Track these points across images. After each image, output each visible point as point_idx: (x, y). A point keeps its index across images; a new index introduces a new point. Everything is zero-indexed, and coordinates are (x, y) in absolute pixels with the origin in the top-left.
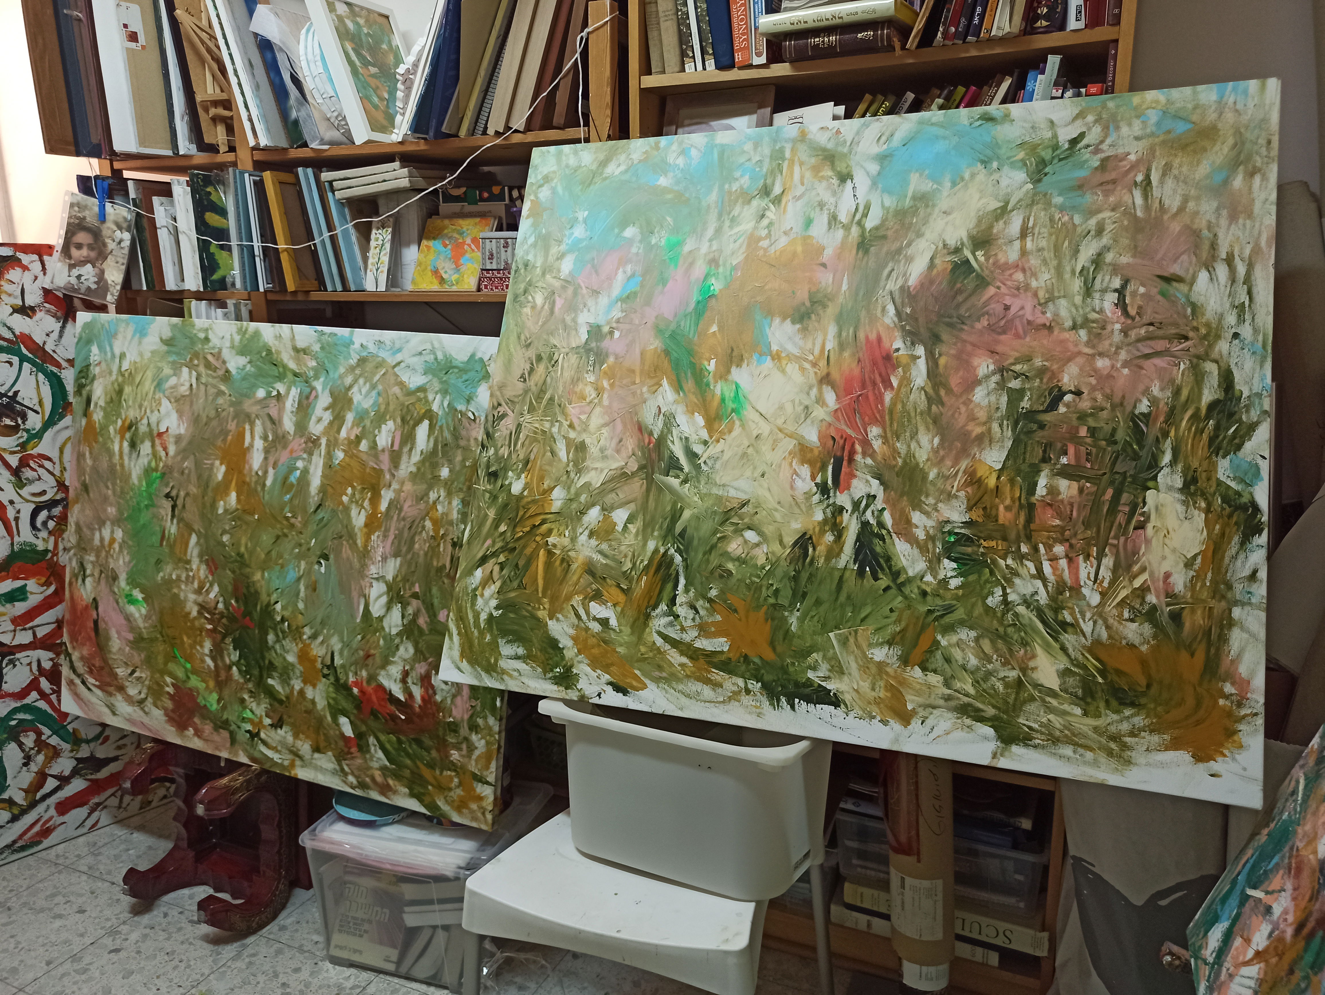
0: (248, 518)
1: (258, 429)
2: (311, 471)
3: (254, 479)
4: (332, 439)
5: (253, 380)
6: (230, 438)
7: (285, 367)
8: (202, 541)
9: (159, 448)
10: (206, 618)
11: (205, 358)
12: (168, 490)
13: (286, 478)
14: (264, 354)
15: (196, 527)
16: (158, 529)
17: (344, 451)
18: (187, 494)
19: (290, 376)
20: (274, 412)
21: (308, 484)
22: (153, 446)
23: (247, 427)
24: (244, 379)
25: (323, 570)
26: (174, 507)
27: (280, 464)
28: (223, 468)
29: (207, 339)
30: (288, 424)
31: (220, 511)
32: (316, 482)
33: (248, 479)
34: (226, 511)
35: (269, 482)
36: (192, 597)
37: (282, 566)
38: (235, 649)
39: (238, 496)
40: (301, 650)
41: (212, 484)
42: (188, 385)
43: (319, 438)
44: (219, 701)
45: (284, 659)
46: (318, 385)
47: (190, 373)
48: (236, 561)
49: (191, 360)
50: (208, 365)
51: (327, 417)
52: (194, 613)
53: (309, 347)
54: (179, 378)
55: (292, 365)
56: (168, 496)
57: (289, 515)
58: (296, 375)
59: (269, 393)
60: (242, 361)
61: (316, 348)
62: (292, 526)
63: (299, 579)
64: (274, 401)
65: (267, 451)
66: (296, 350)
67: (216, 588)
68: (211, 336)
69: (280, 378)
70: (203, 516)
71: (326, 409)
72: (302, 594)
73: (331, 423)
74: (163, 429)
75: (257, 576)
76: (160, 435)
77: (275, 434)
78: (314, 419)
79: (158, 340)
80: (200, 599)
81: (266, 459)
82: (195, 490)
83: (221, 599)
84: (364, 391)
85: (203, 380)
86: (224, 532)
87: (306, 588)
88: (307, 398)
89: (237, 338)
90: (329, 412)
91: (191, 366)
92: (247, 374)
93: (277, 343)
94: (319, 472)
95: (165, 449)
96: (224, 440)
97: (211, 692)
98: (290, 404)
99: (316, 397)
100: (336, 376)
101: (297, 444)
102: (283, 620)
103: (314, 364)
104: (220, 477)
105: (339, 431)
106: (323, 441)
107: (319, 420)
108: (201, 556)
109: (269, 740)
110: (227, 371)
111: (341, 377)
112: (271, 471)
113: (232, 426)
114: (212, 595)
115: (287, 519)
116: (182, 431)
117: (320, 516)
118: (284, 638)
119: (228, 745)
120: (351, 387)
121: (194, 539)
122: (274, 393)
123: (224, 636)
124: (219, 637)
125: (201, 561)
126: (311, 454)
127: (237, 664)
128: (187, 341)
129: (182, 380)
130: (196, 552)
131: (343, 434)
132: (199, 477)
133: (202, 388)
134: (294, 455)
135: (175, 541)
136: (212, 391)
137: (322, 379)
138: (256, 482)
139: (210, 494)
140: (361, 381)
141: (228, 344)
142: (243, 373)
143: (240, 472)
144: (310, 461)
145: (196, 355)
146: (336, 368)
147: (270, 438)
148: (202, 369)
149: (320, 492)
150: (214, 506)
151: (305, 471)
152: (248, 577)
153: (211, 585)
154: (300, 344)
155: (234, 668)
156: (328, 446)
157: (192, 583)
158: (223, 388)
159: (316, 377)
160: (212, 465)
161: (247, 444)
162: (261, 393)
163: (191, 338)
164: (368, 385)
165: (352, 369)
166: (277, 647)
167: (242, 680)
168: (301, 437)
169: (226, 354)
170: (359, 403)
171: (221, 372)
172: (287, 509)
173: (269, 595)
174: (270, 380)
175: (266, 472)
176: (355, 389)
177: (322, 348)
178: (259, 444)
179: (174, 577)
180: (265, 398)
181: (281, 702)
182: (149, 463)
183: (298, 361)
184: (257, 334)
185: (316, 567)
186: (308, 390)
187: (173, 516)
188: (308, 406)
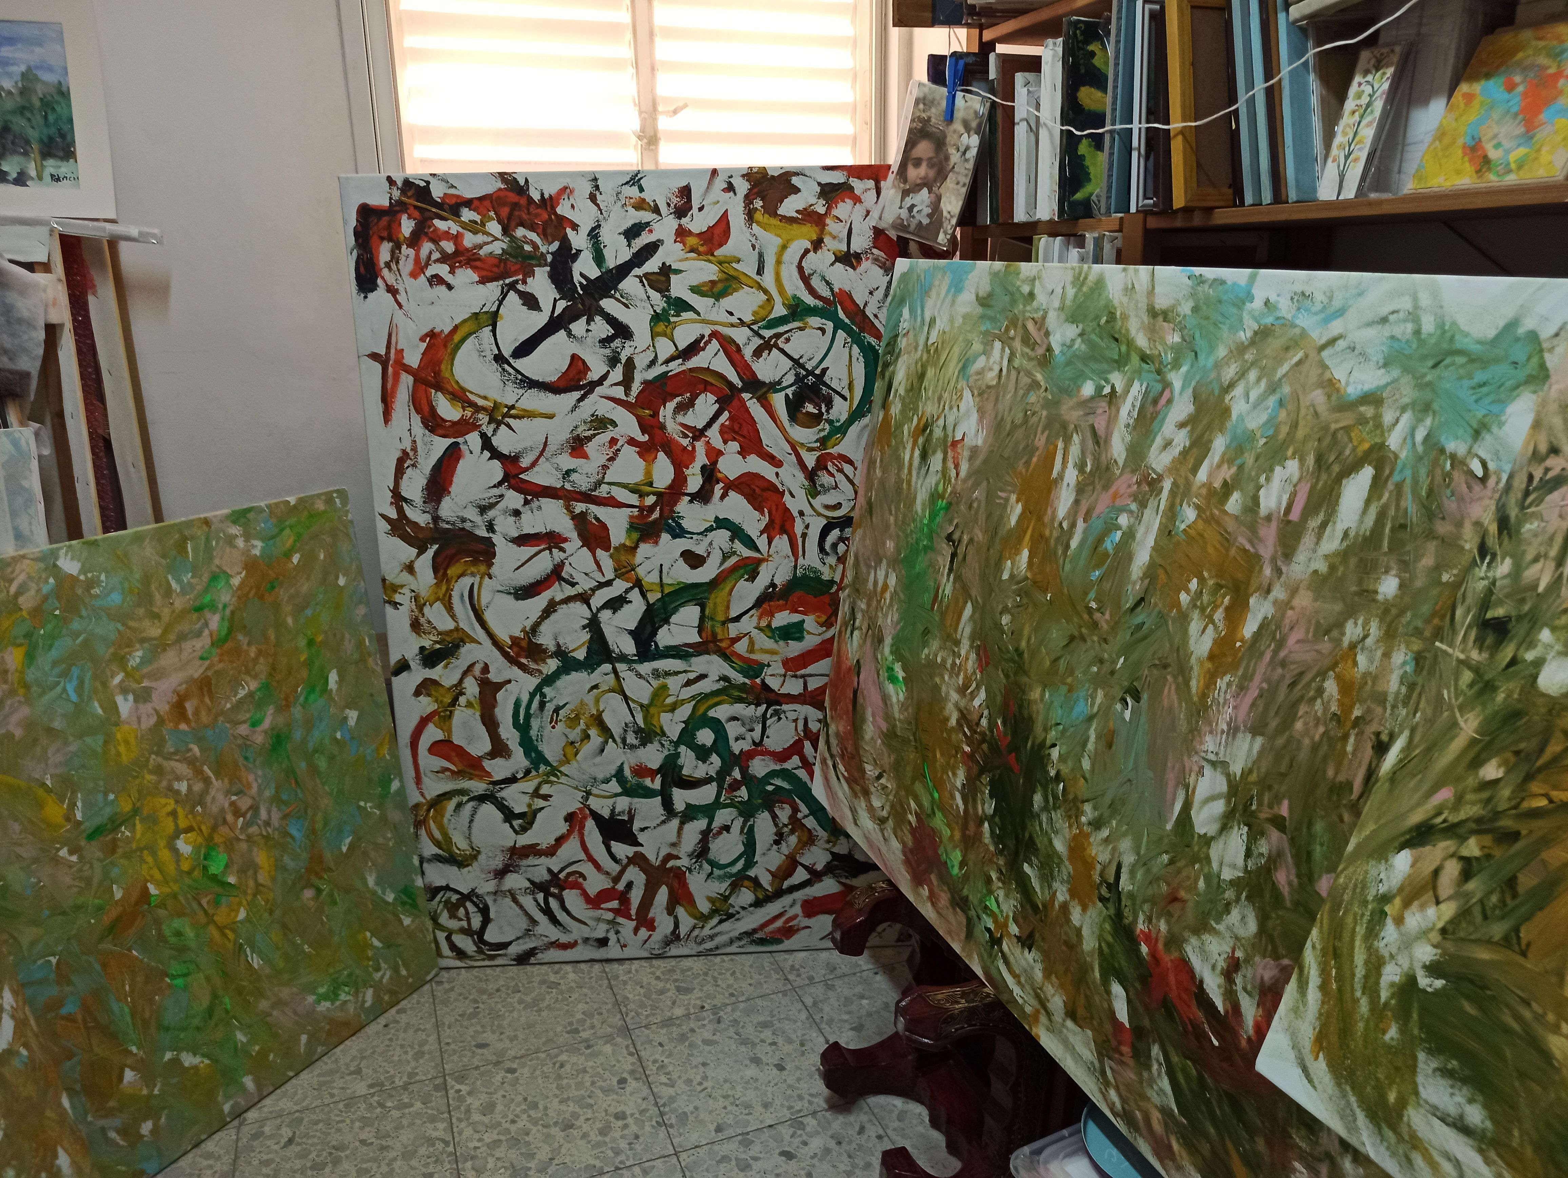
0: (1038, 596)
1: (1075, 450)
2: (1139, 536)
3: (1055, 534)
4: (1181, 482)
5: (1080, 366)
6: (1035, 459)
7: (1130, 343)
8: (977, 615)
9: (950, 465)
10: (965, 734)
11: (1024, 326)
12: (951, 529)
13: (1100, 541)
14: (1104, 320)
15: (974, 592)
16: (932, 584)
17: (1197, 507)
18: (971, 541)
19: (1135, 359)
20: (1100, 425)
21: (1129, 557)
22: (944, 460)
23: (1060, 445)
24: (1069, 363)
25: (1127, 715)
26: (954, 556)
27: (1094, 515)
28: (1019, 508)
29: (1031, 295)
30: (1118, 449)
31: (1005, 576)
32: (1142, 557)
33: (1047, 533)
34: (1012, 576)
35: (1074, 543)
36: (954, 696)
37: (1070, 690)
38: (991, 797)
39: (1030, 557)
40: (1075, 838)
41: (1002, 532)
42: (997, 369)
43: (1160, 478)
44: (962, 864)
45: (1050, 841)
46: (1176, 379)
47: (1003, 350)
48: (1012, 660)
49: (1007, 330)
50: (1027, 339)
51: (1182, 439)
52: (953, 722)
53: (1173, 308)
54: (988, 358)
55: (1141, 341)
56: (949, 538)
57: (1094, 605)
58: (1145, 358)
59: (1099, 389)
60: (1072, 331)
61: (1186, 308)
62: (1095, 625)
63: (1090, 718)
64: (1104, 404)
65: (1080, 489)
66: (1153, 313)
67: (982, 695)
68: (1037, 291)
69: (1120, 363)
70: (984, 577)
71: (1182, 425)
72: (1091, 746)
73: (1185, 453)
74: (958, 437)
75: (1035, 694)
76: (955, 444)
77: (1096, 459)
78: (1159, 441)
79: (973, 297)
80: (963, 703)
81: (1077, 502)
82: (980, 536)
83: (986, 713)
84: (1254, 395)
85: (1016, 363)
86: (1005, 610)
87: (1098, 737)
88: (1155, 402)
89: (1071, 292)
90: (1184, 432)
91: (1006, 341)
92: (1074, 355)
93: (1125, 300)
94: (1150, 541)
95: (957, 466)
96: (1028, 463)
97: (955, 847)
98: (1127, 411)
99: (1170, 401)
100: (1210, 362)
101: (1125, 483)
102: (1058, 778)
103: (1177, 339)
104: (1013, 521)
105: (1195, 470)
106: (1167, 485)
107: (1168, 444)
108: (972, 638)
109: (1011, 959)
110: (1049, 349)
111: (1218, 366)
112: (1080, 525)
113: (1040, 441)
114: (976, 703)
115: (1090, 610)
116: (980, 442)
117: (1139, 620)
118: (1055, 808)
119: (963, 936)
120: (1231, 385)
121: (968, 610)
122: (1107, 390)
123: (981, 772)
124: (975, 769)
125: (971, 646)
126: (1143, 505)
127: (991, 819)
128: (1007, 298)
129: (991, 361)
130: (968, 631)
131: (1202, 475)
132: (989, 516)
133: (1014, 374)
134: (1119, 503)
135: (947, 607)
136: (1025, 380)
137: (1184, 369)
138: (1058, 539)
139: (997, 546)
140: (1253, 375)
141: (1057, 304)
142: (1069, 354)
143: (1040, 519)
144: (1139, 518)
145: (1014, 322)
146: (1212, 348)
147: (1088, 469)
148: (1017, 344)
149: (1145, 575)
150: (998, 567)
151: (1130, 535)
152: (1023, 692)
153: (978, 687)
154: (1161, 303)
155: (986, 825)
156: (1173, 493)
157: (958, 675)
158: (1039, 377)
159: (1176, 365)
160: (1007, 500)
161: (1055, 474)
162: (1088, 389)
163: (1012, 294)
164: (1263, 383)
165: (1241, 349)
166: (1044, 817)
167: (992, 848)
168: (1133, 471)
169: (1053, 320)
170: (1241, 418)
171: (1040, 351)
172: (1092, 595)
173: (1046, 730)
174: (1105, 366)
175: (1073, 525)
176: (1238, 391)
177: (1195, 309)
178: (1071, 476)
179: (939, 660)
180: (1092, 398)
181: (1035, 908)
182: (937, 485)
183: (1152, 332)
184: (1100, 284)
185: (1119, 706)
186: (1159, 387)
187: (951, 570)
188: (1153, 418)
